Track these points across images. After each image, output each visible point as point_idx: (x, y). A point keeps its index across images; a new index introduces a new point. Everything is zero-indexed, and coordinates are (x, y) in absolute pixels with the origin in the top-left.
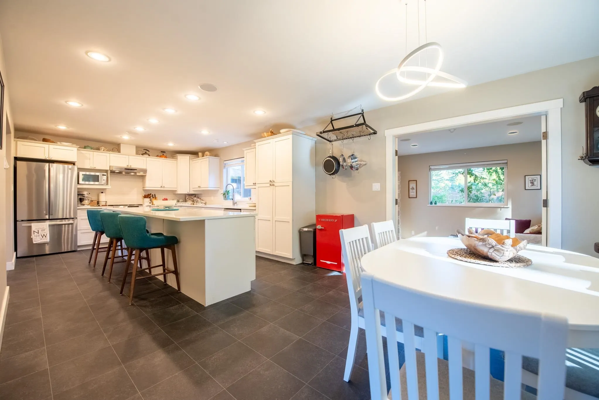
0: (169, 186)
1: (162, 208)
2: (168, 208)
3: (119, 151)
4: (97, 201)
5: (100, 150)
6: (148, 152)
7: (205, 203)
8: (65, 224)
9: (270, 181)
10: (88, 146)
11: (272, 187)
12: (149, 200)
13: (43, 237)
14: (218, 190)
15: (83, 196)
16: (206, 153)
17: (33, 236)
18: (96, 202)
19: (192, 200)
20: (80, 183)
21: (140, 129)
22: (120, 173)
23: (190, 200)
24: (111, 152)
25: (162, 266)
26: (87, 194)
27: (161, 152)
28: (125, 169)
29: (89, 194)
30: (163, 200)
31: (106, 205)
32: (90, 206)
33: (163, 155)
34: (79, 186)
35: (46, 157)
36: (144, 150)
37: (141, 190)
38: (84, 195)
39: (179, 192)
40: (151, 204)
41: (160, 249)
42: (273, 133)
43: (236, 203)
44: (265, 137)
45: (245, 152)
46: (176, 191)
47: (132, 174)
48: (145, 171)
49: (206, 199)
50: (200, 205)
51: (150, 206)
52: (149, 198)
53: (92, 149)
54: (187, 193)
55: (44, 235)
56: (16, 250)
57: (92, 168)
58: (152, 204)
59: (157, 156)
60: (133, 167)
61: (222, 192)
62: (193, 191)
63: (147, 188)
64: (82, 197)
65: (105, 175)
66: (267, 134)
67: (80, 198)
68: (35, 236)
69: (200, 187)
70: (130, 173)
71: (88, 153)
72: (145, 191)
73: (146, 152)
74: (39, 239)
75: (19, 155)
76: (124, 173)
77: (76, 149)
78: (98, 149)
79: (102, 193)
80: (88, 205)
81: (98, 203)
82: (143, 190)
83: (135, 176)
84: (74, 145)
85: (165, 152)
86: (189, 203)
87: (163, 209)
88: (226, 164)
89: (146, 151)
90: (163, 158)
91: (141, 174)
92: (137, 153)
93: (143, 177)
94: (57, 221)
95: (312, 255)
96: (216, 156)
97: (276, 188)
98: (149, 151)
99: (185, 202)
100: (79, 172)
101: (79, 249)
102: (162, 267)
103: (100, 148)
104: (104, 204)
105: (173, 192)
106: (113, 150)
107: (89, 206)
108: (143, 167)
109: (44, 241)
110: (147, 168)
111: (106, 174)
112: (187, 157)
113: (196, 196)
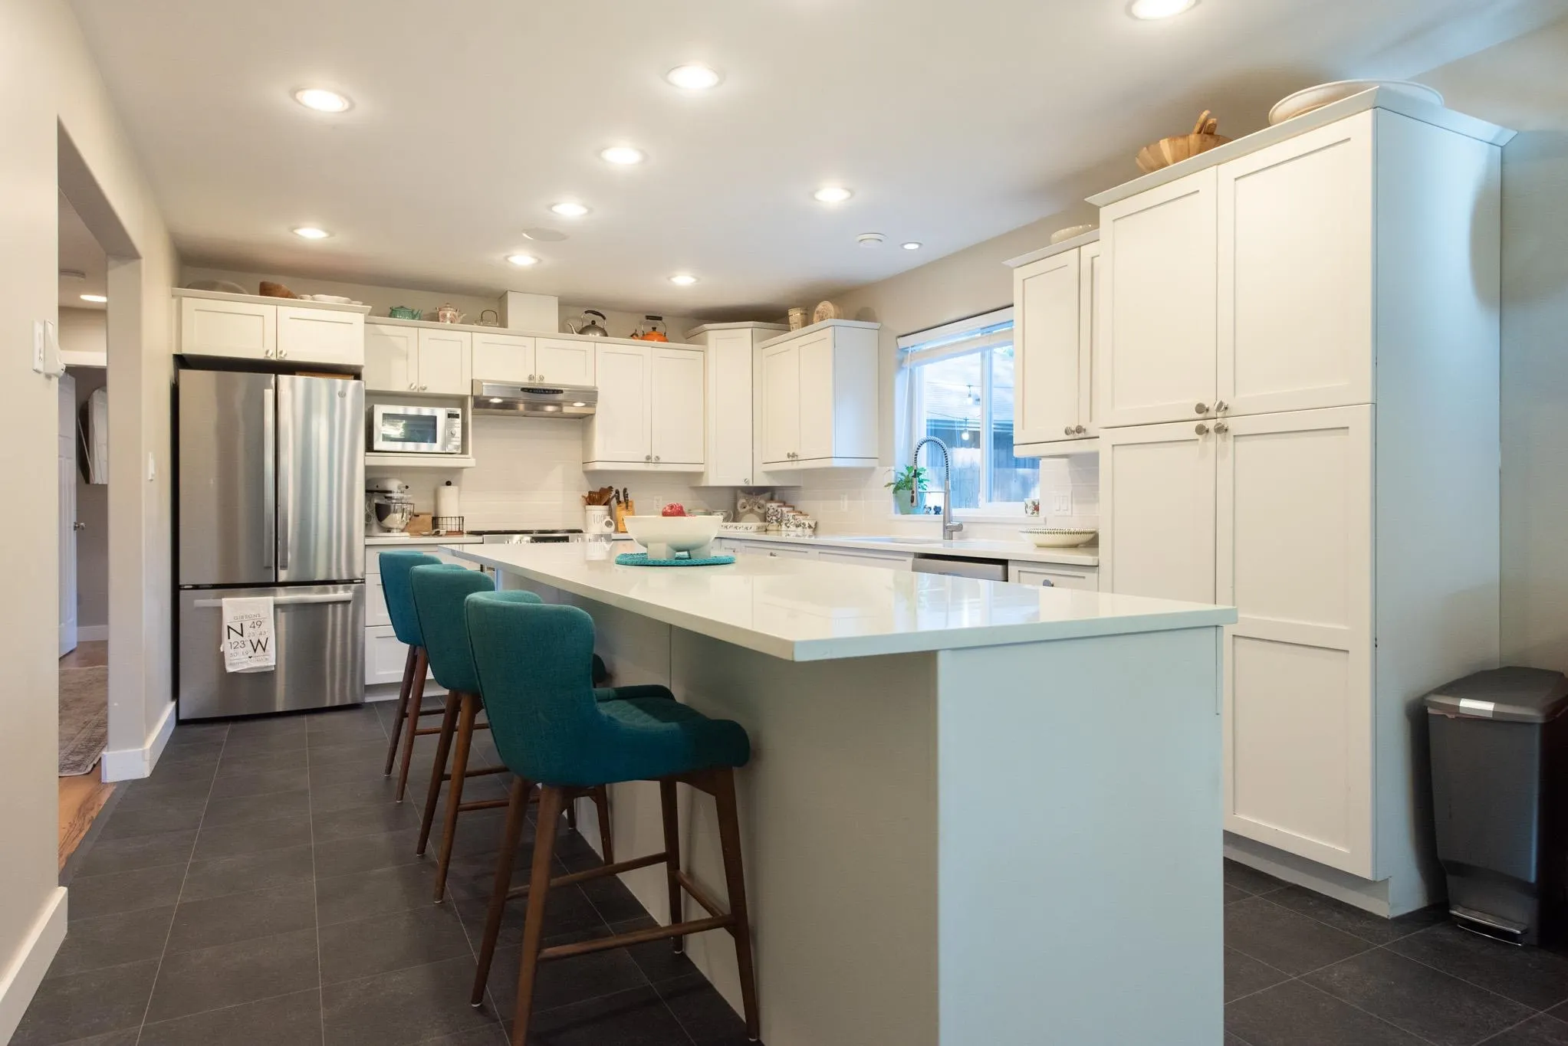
0: (676, 457)
1: (661, 552)
2: (685, 554)
3: (502, 321)
4: (433, 516)
5: (441, 319)
6: (599, 322)
7: (813, 525)
8: (335, 603)
9: (1201, 409)
10: (402, 307)
11: (1211, 442)
12: (606, 513)
13: (255, 651)
14: (873, 469)
15: (386, 497)
16: (820, 307)
17: (226, 647)
18: (429, 519)
19: (761, 511)
20: (375, 448)
21: (570, 210)
22: (507, 405)
23: (752, 511)
24: (475, 327)
25: (664, 864)
26: (399, 488)
27: (648, 317)
28: (523, 390)
29: (407, 487)
30: (665, 514)
31: (460, 533)
32: (407, 534)
33: (654, 329)
34: (375, 460)
35: (267, 352)
36: (586, 312)
37: (578, 472)
38: (391, 492)
39: (713, 479)
40: (611, 530)
41: (657, 784)
42: (1211, 134)
43: (959, 528)
44: (1164, 165)
45: (1019, 274)
46: (700, 475)
47: (550, 409)
48: (590, 396)
49: (817, 507)
50: (791, 533)
51: (608, 538)
52: (605, 504)
53: (413, 318)
54: (743, 484)
55: (259, 641)
56: (175, 694)
57: (416, 391)
58: (613, 528)
59: (634, 335)
60: (551, 380)
61: (891, 478)
62: (768, 473)
63: (598, 466)
64: (383, 502)
65: (457, 416)
66: (1180, 142)
67: (376, 504)
68: (234, 646)
69: (794, 455)
70: (540, 408)
71: (401, 333)
72: (591, 475)
73: (593, 322)
74: (245, 658)
75: (188, 350)
76: (521, 407)
77: (360, 318)
78: (435, 317)
79: (449, 484)
80: (403, 531)
81: (435, 521)
82: (586, 473)
83: (560, 417)
84: (358, 305)
85: (660, 319)
86: (749, 525)
87: (664, 558)
88: (905, 350)
89: (597, 318)
90: (655, 343)
91: (578, 407)
92: (563, 328)
93: (584, 421)
94: (309, 591)
95: (1533, 878)
96: (859, 317)
97: (1242, 445)
98: (604, 318)
99: (734, 520)
100: (372, 409)
101: (369, 699)
102: (663, 867)
103: (441, 313)
104: (455, 528)
105: (691, 480)
106: (481, 320)
107: (403, 534)
108: (585, 381)
109: (258, 665)
110: (597, 385)
111: (459, 411)
112: (743, 333)
113: (776, 497)
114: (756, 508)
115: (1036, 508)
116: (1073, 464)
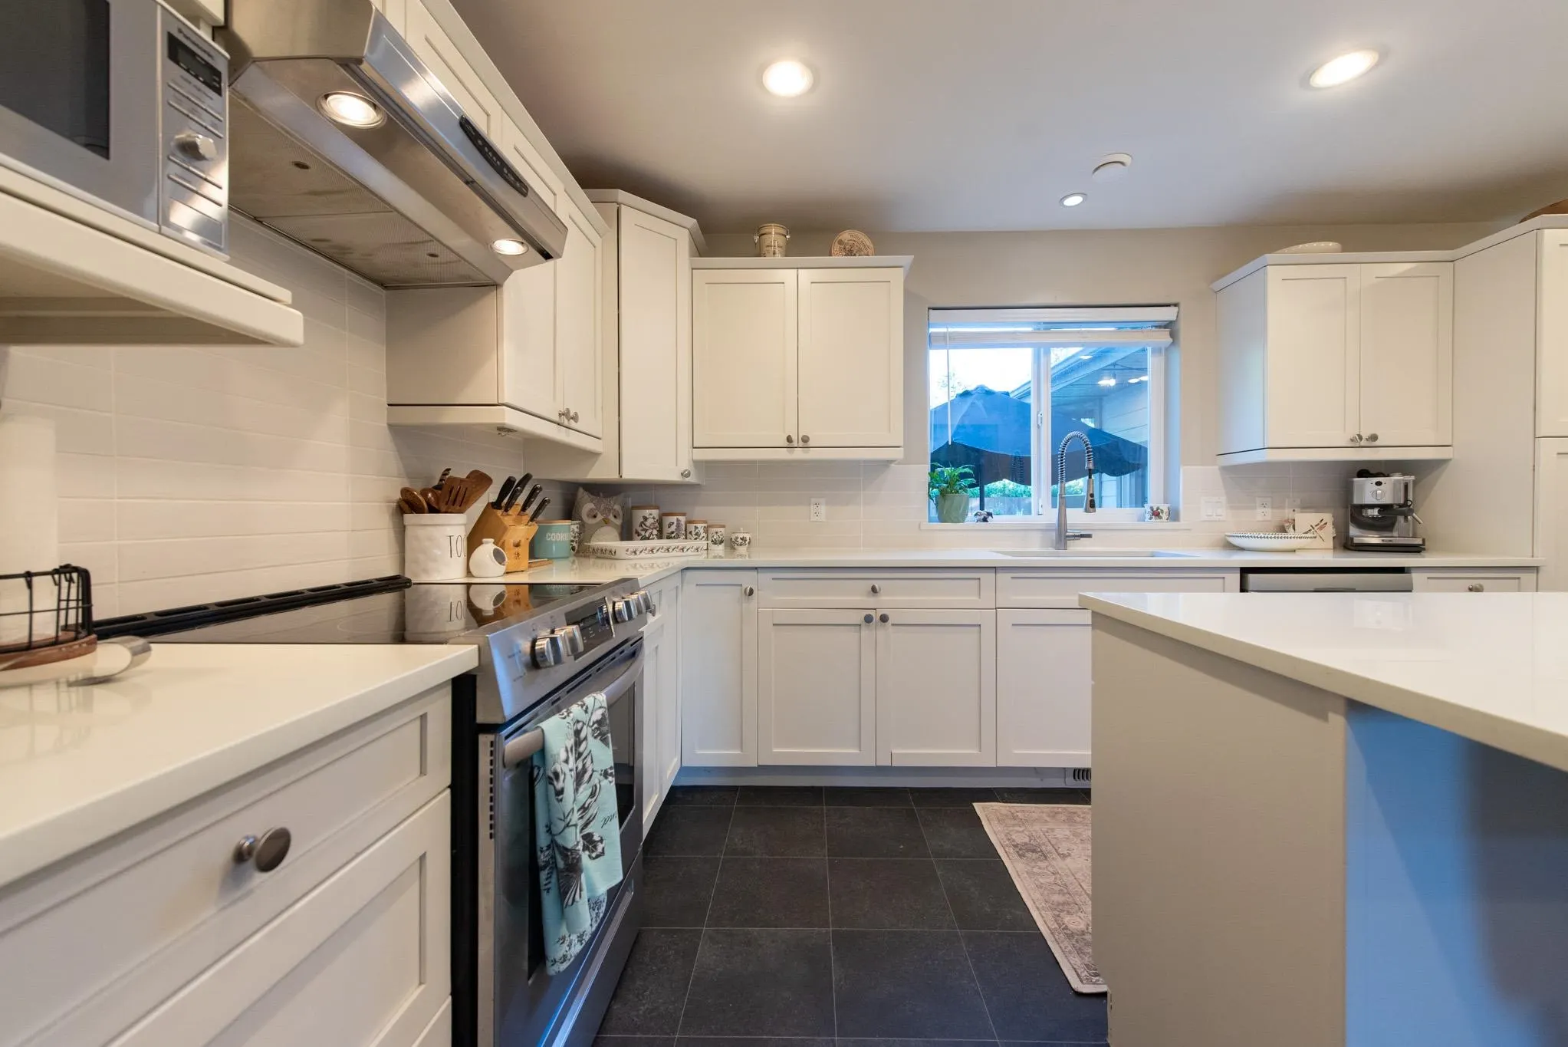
16: (846, 237)
63: (507, 418)
114: (611, 517)
115: (1156, 514)
116: (1227, 470)
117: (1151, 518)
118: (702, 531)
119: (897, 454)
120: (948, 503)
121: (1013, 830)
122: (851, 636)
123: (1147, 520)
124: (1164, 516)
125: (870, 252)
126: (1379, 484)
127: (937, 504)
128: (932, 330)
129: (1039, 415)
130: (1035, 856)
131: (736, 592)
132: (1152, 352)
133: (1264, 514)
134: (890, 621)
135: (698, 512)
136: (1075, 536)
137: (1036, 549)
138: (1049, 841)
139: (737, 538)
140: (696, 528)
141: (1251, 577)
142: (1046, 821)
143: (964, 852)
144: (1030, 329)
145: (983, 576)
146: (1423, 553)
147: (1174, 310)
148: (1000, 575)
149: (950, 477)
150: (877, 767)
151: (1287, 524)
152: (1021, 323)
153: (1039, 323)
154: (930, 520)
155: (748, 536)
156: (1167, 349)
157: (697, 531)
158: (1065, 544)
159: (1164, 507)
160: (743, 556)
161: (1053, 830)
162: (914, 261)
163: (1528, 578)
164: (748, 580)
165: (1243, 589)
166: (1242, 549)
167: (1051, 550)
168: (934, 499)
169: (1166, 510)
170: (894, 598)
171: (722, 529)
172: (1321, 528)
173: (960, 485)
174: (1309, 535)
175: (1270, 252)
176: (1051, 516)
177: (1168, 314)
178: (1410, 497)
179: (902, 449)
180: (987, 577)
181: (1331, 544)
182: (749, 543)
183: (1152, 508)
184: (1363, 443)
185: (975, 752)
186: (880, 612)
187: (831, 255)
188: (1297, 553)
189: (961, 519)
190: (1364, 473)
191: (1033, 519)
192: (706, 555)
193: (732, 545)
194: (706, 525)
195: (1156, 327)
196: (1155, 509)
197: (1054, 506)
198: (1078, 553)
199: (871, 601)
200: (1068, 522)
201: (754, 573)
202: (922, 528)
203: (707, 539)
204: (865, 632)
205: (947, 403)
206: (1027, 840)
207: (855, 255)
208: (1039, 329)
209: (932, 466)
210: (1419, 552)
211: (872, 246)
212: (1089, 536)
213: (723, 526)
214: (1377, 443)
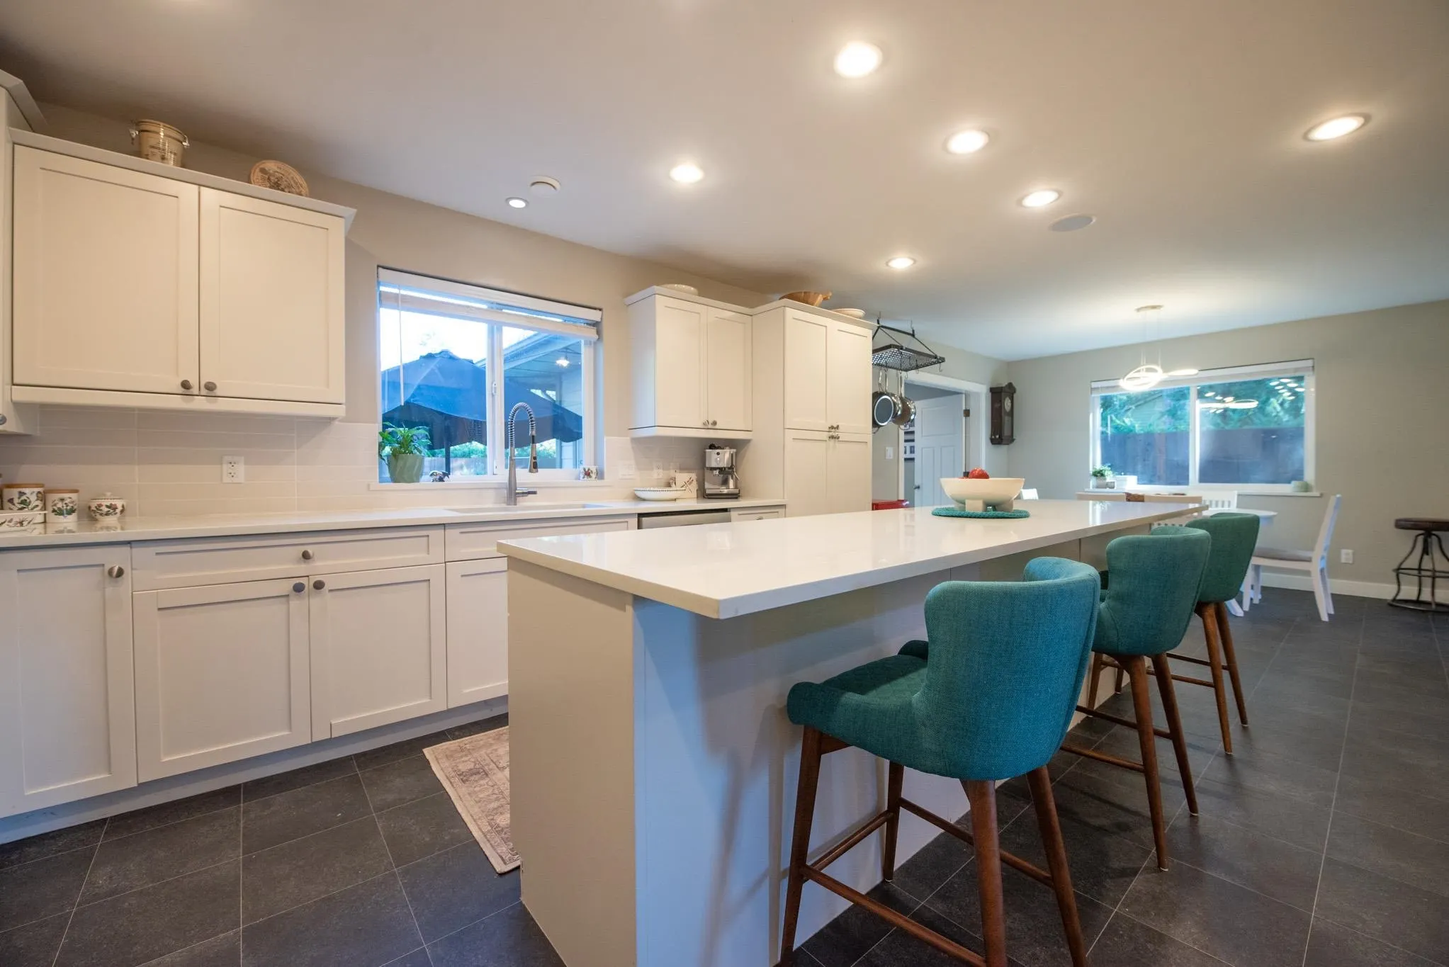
9: (832, 427)
45: (661, 300)
115: (588, 474)
116: (637, 441)
117: (584, 478)
118: (33, 498)
119: (340, 411)
120: (400, 463)
121: (460, 762)
122: (278, 608)
123: (581, 478)
124: (593, 476)
125: (304, 192)
126: (718, 454)
127: (389, 464)
128: (382, 289)
129: (493, 385)
130: (477, 777)
131: (95, 574)
132: (585, 344)
133: (658, 474)
134: (327, 587)
135: (25, 472)
136: (523, 493)
137: (491, 506)
138: (492, 760)
139: (100, 505)
140: (21, 494)
141: (644, 519)
142: (491, 745)
143: (408, 797)
144: (484, 307)
145: (431, 533)
146: (740, 499)
147: (599, 313)
148: (449, 532)
149: (404, 438)
150: (312, 743)
151: (671, 481)
152: (476, 300)
153: (492, 303)
154: (382, 480)
155: (119, 504)
156: (595, 343)
157: (24, 498)
158: (515, 500)
159: (593, 469)
160: (110, 528)
161: (496, 750)
162: (357, 215)
163: (781, 511)
164: (114, 558)
165: (639, 527)
166: (644, 500)
167: (504, 505)
168: (386, 458)
169: (594, 471)
170: (328, 562)
171: (74, 496)
172: (690, 484)
173: (414, 445)
174: (683, 488)
175: (658, 285)
176: (502, 476)
177: (594, 316)
178: (734, 464)
179: (344, 406)
180: (436, 534)
181: (695, 494)
182: (122, 511)
183: (584, 469)
184: (710, 426)
185: (427, 700)
186: (313, 579)
187: (249, 182)
188: (677, 501)
189: (415, 479)
190: (712, 447)
191: (488, 479)
192: (43, 531)
193: (90, 515)
194: (40, 489)
195: (587, 324)
196: (587, 470)
197: (506, 468)
198: (527, 508)
199: (302, 568)
200: (517, 481)
201: (126, 549)
202: (371, 488)
203: (44, 508)
204: (296, 603)
205: (399, 367)
206: (472, 766)
207: (283, 190)
208: (492, 308)
209: (383, 425)
210: (737, 498)
211: (305, 185)
212: (534, 493)
213: (76, 491)
214: (717, 427)
